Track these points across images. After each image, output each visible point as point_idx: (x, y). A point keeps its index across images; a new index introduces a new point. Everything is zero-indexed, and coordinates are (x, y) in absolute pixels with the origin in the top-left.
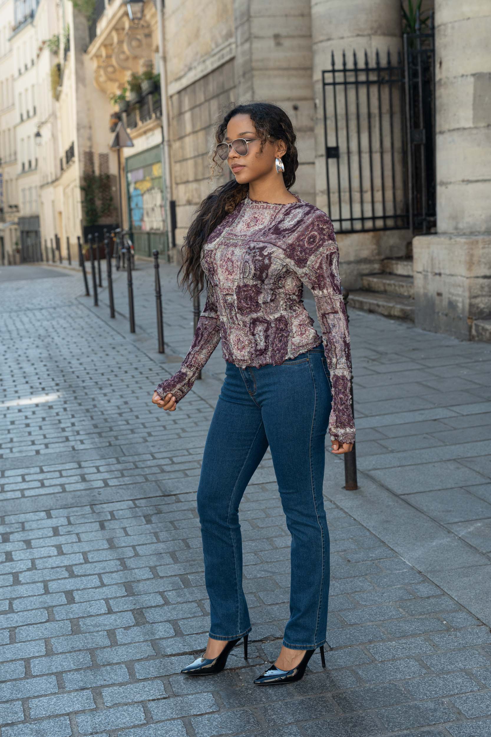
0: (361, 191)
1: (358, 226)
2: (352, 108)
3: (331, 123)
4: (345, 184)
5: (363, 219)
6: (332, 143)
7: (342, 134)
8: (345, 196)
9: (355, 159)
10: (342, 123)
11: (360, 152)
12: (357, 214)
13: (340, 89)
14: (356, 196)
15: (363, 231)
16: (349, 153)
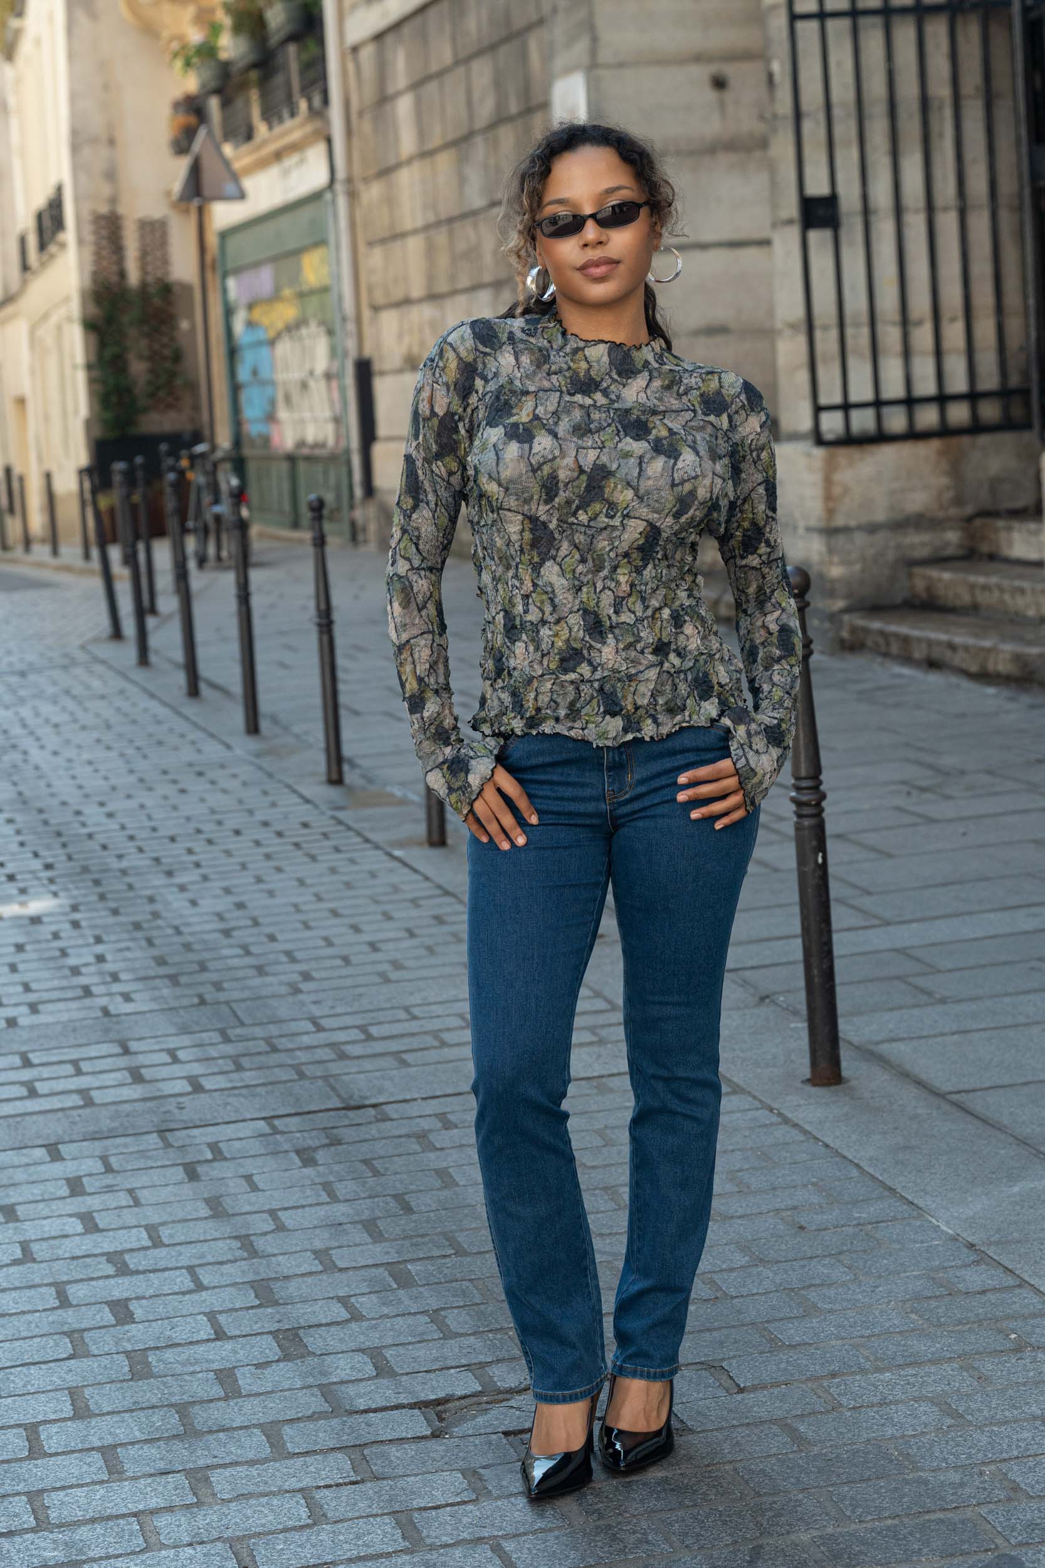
0: (905, 322)
1: (896, 421)
2: (876, 87)
3: (814, 129)
4: (857, 302)
5: (910, 402)
6: (818, 187)
7: (848, 158)
8: (859, 338)
9: (884, 229)
10: (845, 129)
11: (898, 210)
12: (894, 388)
13: (838, 28)
14: (891, 336)
15: (913, 435)
16: (867, 211)
